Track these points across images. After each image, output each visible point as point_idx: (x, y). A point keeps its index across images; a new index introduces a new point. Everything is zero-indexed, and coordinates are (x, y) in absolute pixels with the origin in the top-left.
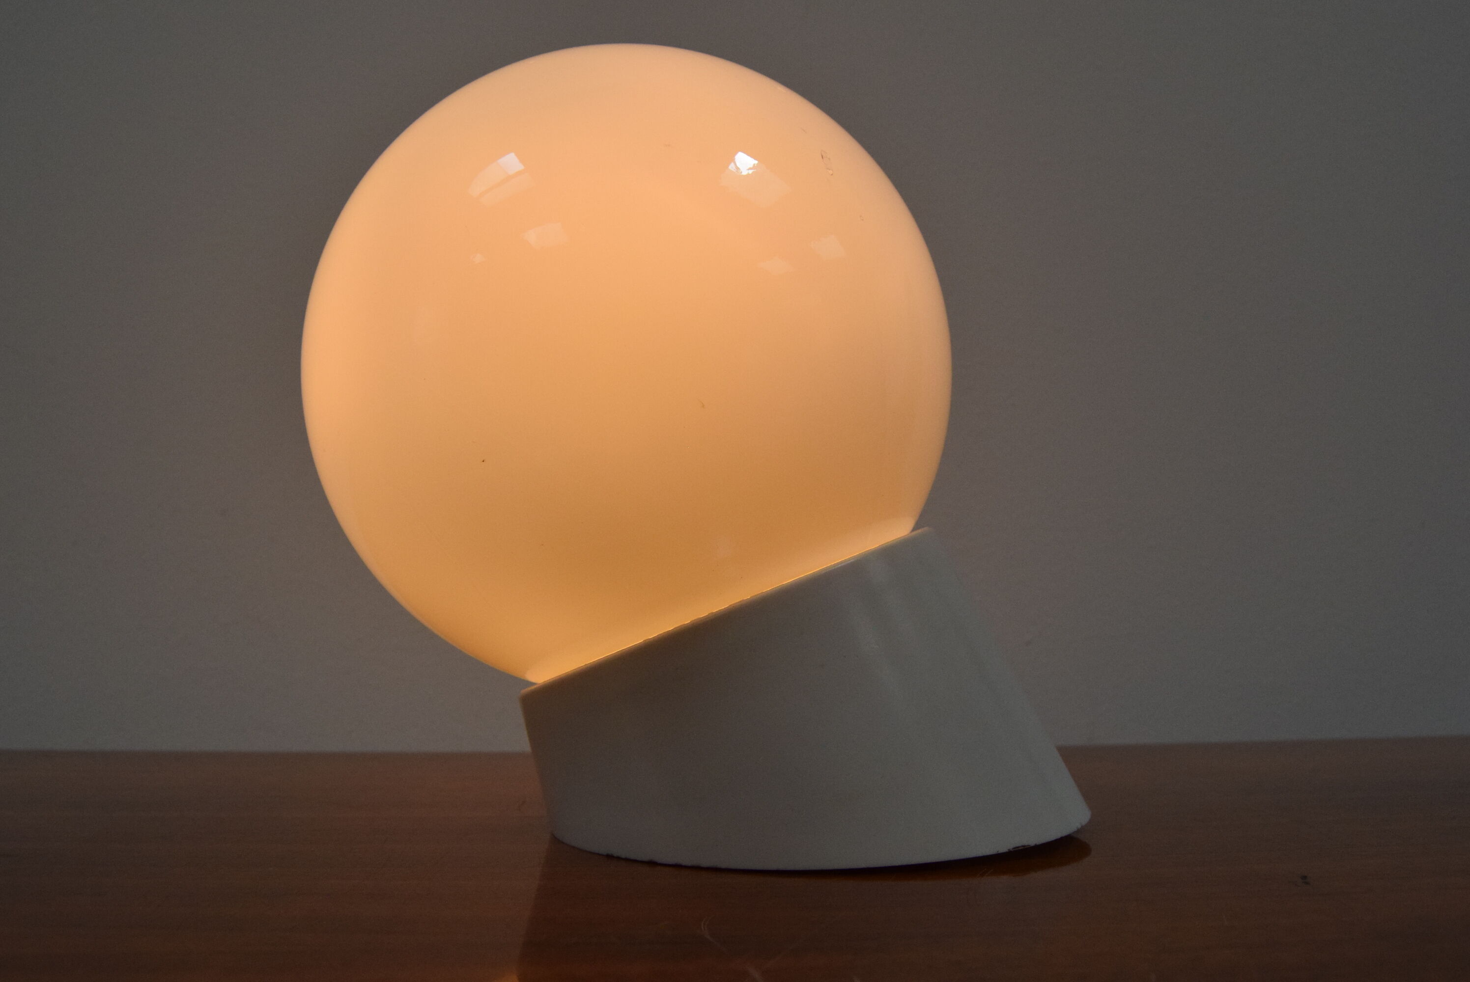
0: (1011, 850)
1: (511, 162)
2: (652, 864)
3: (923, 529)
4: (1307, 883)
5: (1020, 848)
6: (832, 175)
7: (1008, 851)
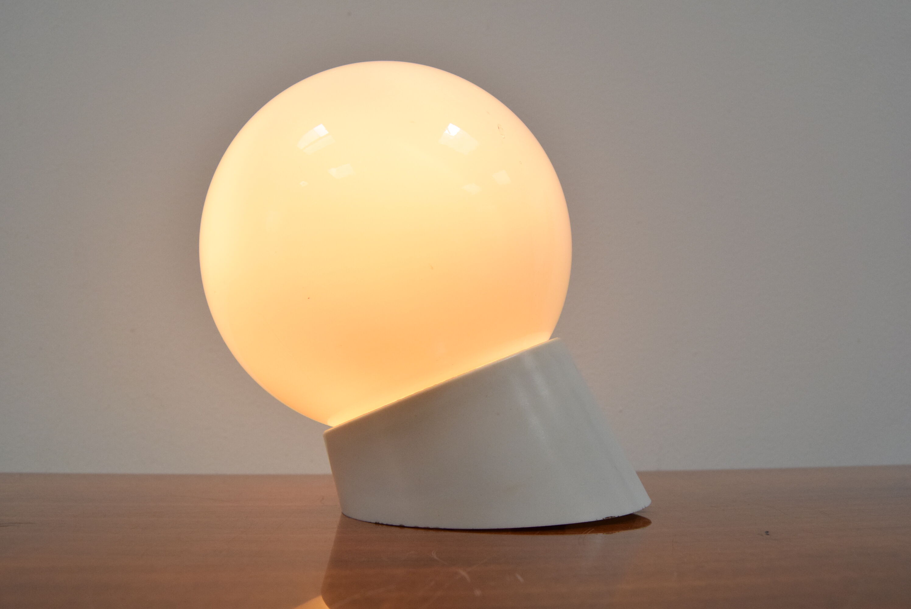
0: (604, 519)
1: (321, 130)
2: (402, 527)
3: (554, 339)
4: (768, 535)
5: (609, 518)
6: (504, 138)
7: (602, 519)
